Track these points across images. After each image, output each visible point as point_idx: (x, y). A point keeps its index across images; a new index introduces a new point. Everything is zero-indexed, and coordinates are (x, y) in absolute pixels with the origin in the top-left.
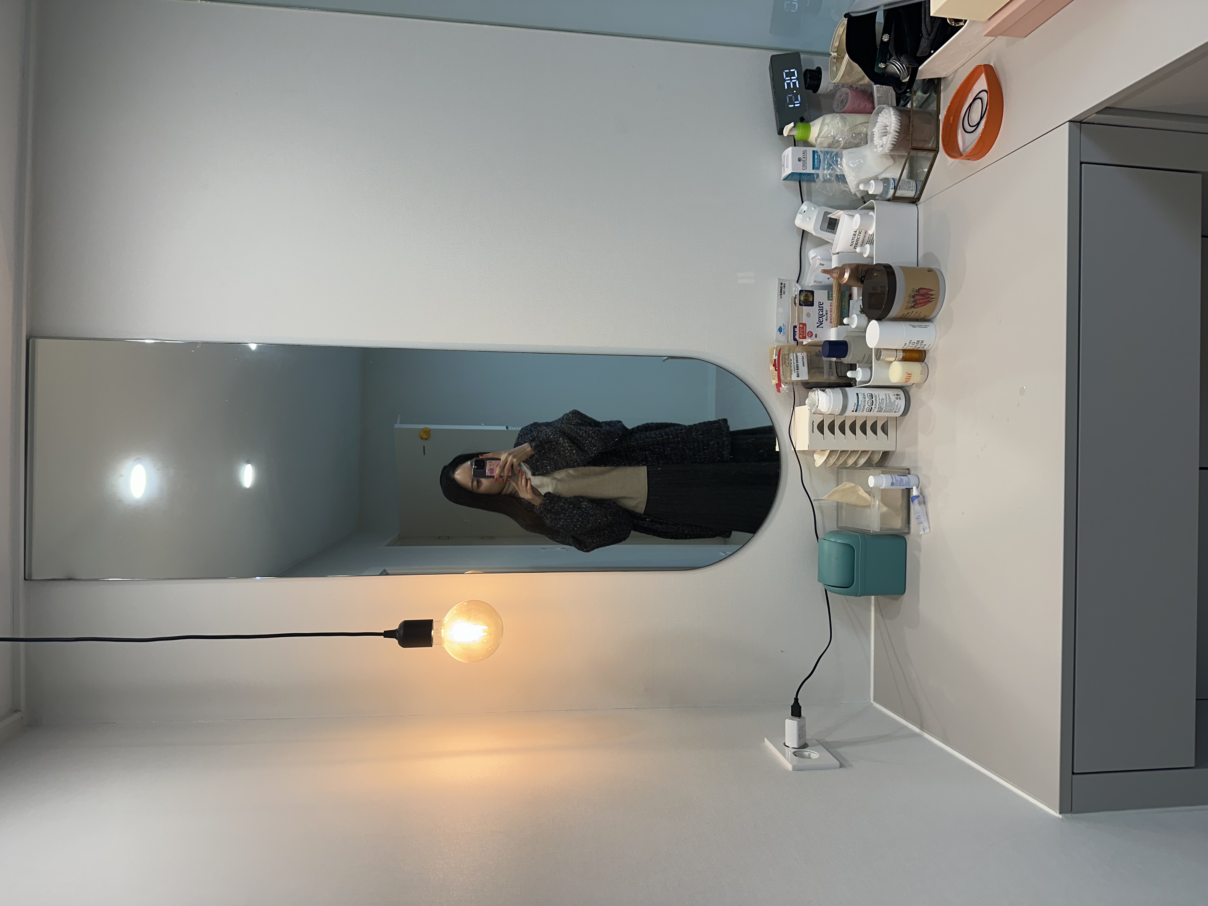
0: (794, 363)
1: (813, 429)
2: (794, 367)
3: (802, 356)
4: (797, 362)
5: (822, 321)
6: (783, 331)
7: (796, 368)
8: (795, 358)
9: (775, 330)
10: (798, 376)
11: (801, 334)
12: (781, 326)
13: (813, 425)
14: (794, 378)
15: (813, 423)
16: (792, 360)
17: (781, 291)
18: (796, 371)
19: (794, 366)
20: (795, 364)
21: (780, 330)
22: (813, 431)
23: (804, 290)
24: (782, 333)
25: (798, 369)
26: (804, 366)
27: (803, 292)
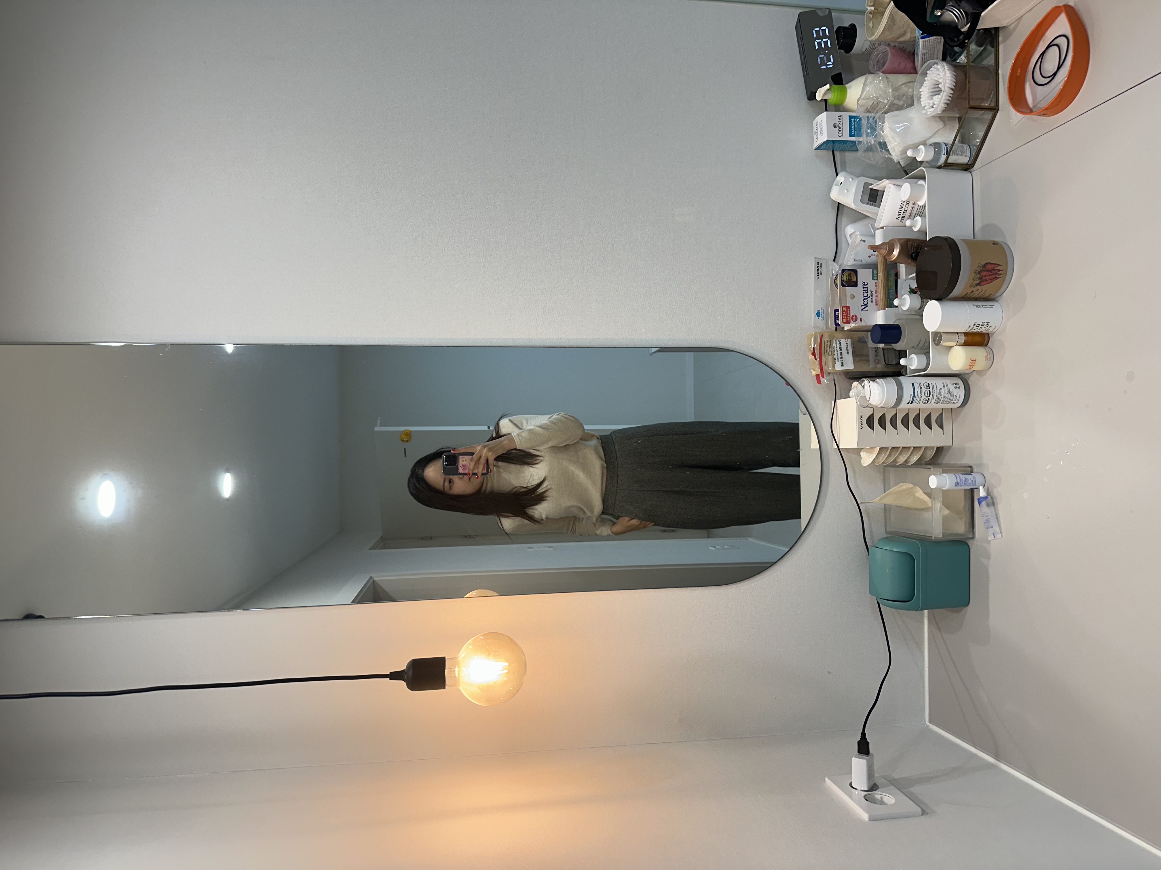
0: (837, 351)
1: (862, 424)
2: (837, 356)
3: (846, 342)
4: (841, 350)
5: (867, 304)
6: (822, 316)
7: (839, 357)
8: (838, 345)
9: (813, 314)
10: (842, 365)
11: (845, 318)
12: (819, 311)
13: (861, 420)
14: (838, 367)
15: (861, 417)
16: (835, 347)
17: (818, 271)
18: (840, 359)
19: (837, 354)
20: (839, 352)
21: (818, 314)
22: (862, 426)
23: (846, 269)
24: (820, 318)
25: (841, 358)
26: (848, 354)
27: (846, 271)
